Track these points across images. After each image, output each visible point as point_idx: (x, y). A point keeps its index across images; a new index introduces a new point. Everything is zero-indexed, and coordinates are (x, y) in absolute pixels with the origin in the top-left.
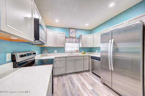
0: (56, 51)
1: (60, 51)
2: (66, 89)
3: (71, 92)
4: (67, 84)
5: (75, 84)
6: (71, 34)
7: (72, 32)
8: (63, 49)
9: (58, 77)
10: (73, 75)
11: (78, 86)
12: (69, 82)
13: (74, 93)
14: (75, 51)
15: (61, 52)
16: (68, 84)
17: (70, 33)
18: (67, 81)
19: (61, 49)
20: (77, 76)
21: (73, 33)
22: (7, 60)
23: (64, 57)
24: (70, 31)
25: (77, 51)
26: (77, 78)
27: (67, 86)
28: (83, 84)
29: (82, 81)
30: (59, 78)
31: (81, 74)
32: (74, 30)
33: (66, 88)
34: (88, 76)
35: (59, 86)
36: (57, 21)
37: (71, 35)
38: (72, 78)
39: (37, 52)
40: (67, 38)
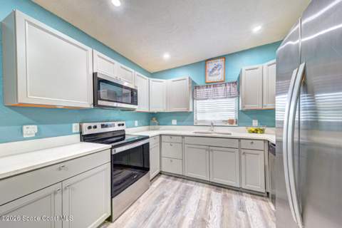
0: (174, 122)
1: (183, 121)
2: (156, 207)
3: (159, 219)
4: (169, 198)
5: (182, 209)
6: (210, 76)
7: (213, 70)
8: (189, 117)
9: (167, 178)
10: (201, 188)
11: (183, 218)
12: (177, 197)
13: (164, 224)
14: (223, 121)
15: (184, 123)
16: (171, 201)
17: (208, 74)
18: (175, 193)
19: (185, 116)
20: (209, 195)
21: (216, 72)
22: (74, 131)
23: (179, 136)
24: (208, 68)
25: (231, 122)
26: (205, 199)
27: (165, 202)
28: (203, 220)
29: (206, 212)
30: (168, 180)
31: (228, 194)
32: (220, 62)
33: (158, 205)
34: (244, 211)
35: (153, 194)
36: (166, 56)
37: (210, 79)
38: (191, 192)
39: (136, 122)
40: (199, 87)
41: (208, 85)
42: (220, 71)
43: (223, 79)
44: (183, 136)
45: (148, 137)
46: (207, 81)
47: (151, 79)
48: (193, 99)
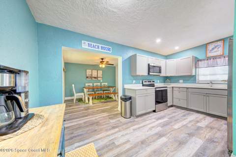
0: (181, 81)
6: (210, 53)
7: (213, 49)
32: (220, 43)
39: (158, 81)
40: (201, 60)
41: (208, 59)
42: (220, 49)
43: (222, 54)
44: (187, 88)
45: (167, 87)
46: (208, 56)
47: (167, 60)
48: (196, 68)
